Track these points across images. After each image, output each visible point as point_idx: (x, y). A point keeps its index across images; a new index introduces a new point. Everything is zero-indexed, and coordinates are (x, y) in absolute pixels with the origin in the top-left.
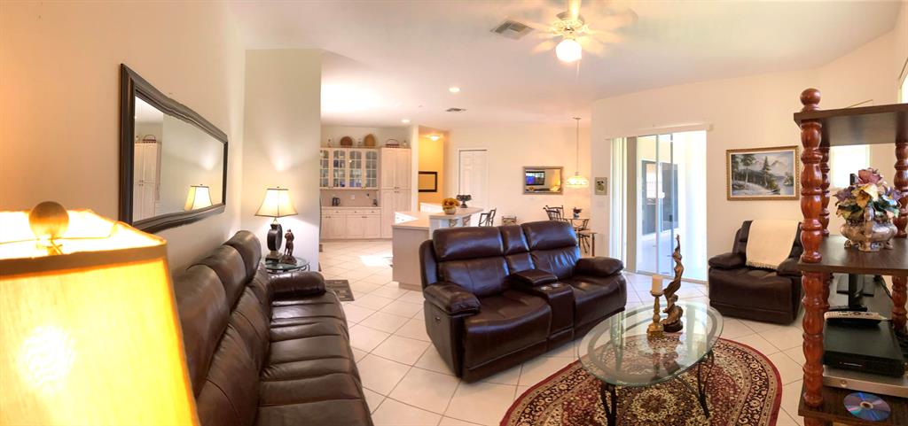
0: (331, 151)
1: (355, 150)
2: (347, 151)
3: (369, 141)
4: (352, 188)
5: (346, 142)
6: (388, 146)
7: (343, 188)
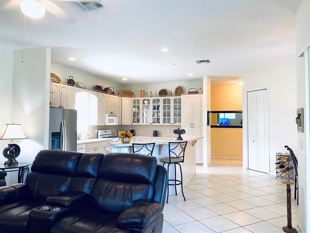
0: (151, 99)
1: (167, 98)
2: (162, 99)
3: (179, 91)
4: (164, 124)
5: (163, 93)
6: (190, 93)
7: (158, 124)
